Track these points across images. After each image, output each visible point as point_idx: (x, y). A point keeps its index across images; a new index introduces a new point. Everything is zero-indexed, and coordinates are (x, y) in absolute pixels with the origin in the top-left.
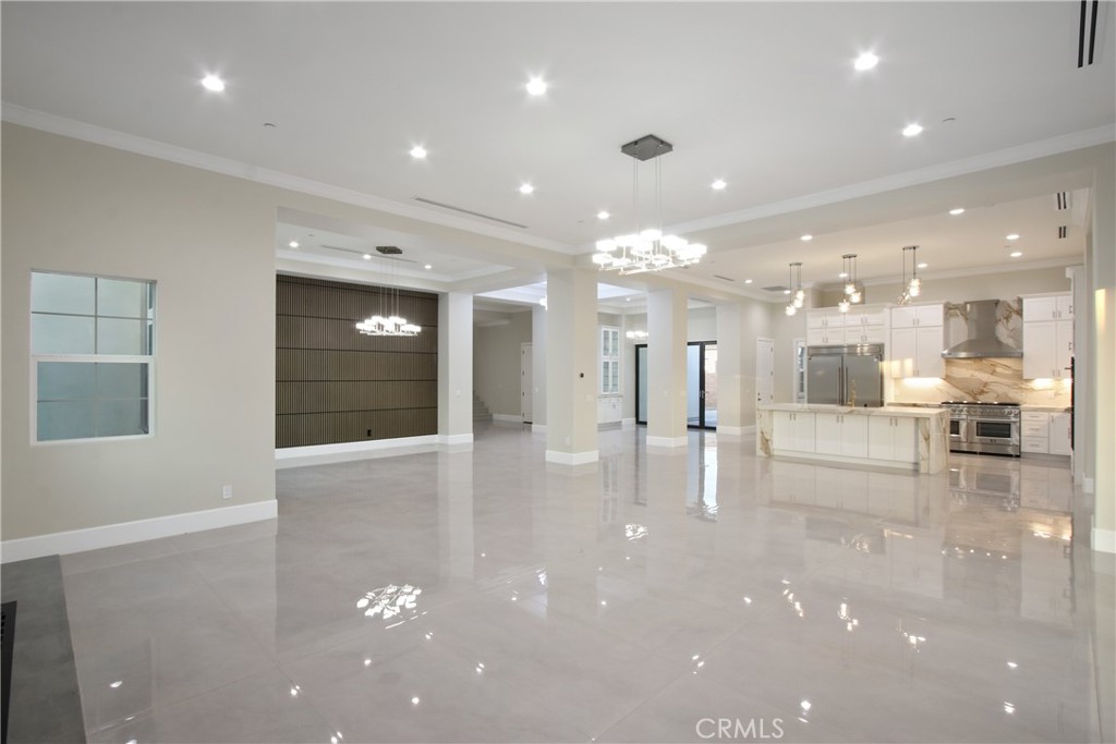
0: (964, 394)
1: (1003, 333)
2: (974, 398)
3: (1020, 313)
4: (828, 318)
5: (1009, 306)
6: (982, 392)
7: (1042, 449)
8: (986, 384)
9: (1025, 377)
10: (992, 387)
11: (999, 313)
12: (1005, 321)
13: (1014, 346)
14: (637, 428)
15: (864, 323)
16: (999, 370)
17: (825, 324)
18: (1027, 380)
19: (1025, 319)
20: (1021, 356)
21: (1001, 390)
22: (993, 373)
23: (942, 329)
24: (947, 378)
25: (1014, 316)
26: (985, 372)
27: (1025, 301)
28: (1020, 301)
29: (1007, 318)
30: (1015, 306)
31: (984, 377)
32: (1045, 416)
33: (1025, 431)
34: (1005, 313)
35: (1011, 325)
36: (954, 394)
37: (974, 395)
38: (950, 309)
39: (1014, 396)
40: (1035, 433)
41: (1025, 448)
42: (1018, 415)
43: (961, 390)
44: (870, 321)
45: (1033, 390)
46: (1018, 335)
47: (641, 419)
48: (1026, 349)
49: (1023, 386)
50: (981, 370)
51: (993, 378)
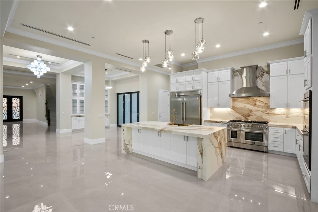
0: (241, 116)
1: (260, 84)
2: (246, 118)
3: (268, 72)
4: (179, 78)
5: (263, 69)
6: (249, 115)
7: (280, 149)
8: (251, 111)
9: (271, 108)
10: (255, 112)
11: (258, 73)
12: (261, 77)
13: (265, 90)
14: (118, 128)
15: (193, 79)
16: (258, 103)
17: (177, 81)
18: (272, 109)
19: (271, 75)
20: (268, 96)
21: (258, 114)
22: (255, 105)
23: (230, 82)
24: (233, 108)
25: (266, 75)
26: (251, 105)
27: (271, 65)
28: (268, 66)
29: (262, 76)
30: (266, 69)
31: (251, 107)
32: (281, 130)
33: (271, 138)
34: (261, 73)
35: (264, 79)
36: (236, 116)
37: (245, 116)
38: (235, 72)
39: (265, 117)
40: (276, 139)
41: (271, 148)
42: (267, 129)
43: (240, 114)
44: (196, 79)
45: (274, 114)
46: (267, 84)
47: (119, 125)
48: (272, 92)
49: (270, 112)
50: (249, 104)
51: (255, 108)
